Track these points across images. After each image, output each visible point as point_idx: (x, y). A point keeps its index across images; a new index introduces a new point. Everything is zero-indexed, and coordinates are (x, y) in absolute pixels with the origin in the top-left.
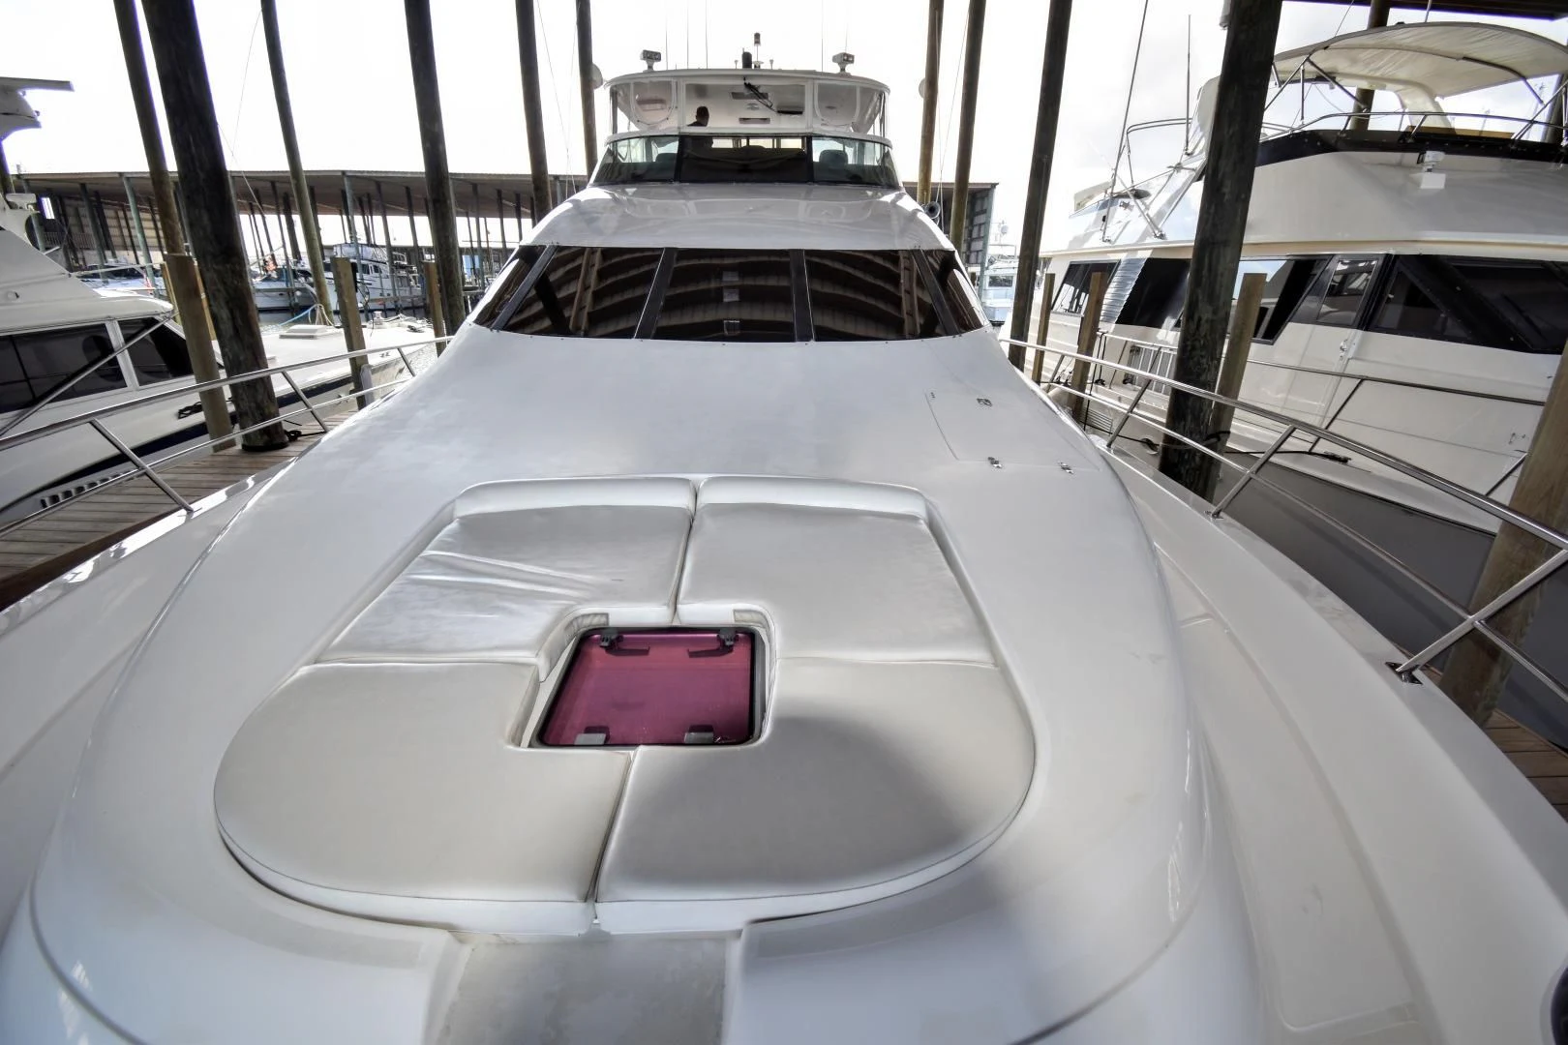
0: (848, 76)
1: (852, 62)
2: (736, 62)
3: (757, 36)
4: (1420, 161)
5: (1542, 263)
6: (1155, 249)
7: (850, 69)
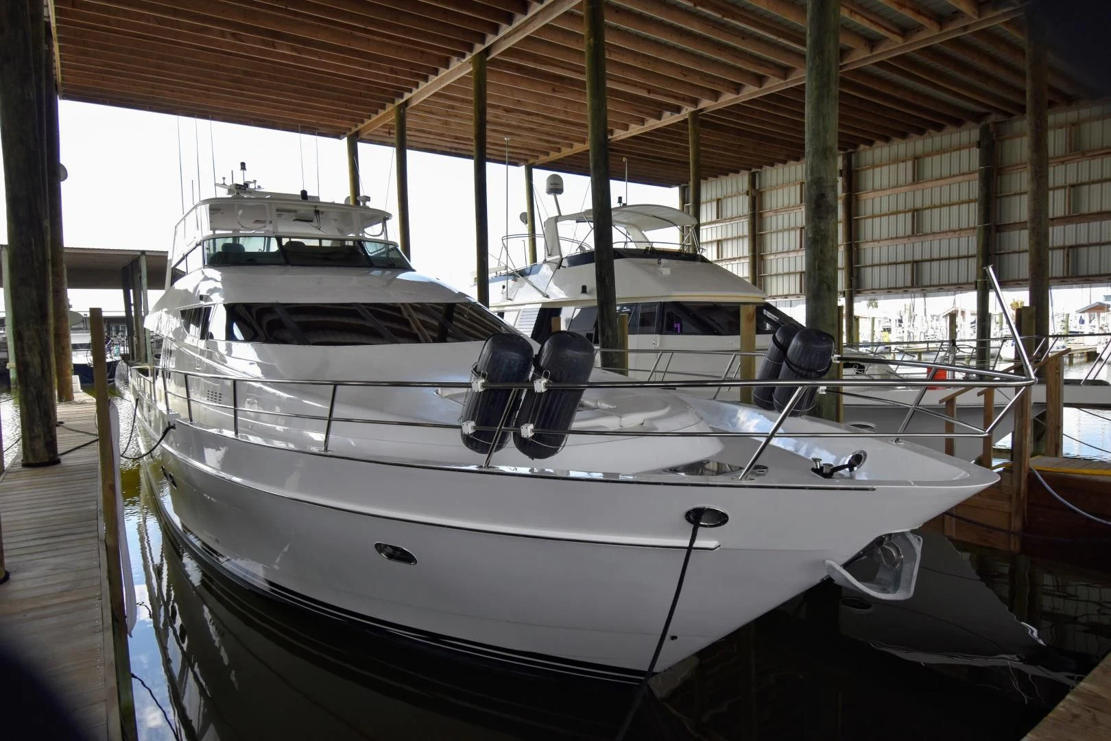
0: (368, 208)
1: (369, 201)
2: (224, 178)
3: (243, 166)
4: (659, 263)
5: (712, 303)
6: (543, 303)
7: (368, 204)
